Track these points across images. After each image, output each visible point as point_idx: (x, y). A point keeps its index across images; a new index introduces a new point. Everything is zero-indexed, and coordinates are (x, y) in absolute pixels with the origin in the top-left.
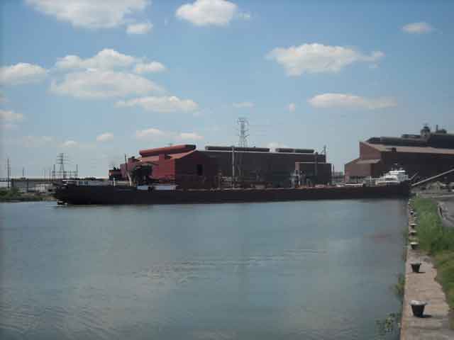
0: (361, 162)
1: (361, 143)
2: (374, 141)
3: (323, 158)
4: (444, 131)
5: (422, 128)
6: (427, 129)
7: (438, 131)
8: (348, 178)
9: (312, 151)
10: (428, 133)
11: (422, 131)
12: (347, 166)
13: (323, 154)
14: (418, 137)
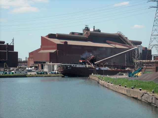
0: (42, 51)
1: (42, 38)
2: (51, 36)
3: (12, 47)
4: (99, 31)
5: (84, 28)
6: (87, 29)
7: (94, 31)
8: (32, 63)
9: (4, 42)
10: (88, 32)
11: (84, 30)
12: (31, 54)
13: (12, 44)
14: (81, 34)
